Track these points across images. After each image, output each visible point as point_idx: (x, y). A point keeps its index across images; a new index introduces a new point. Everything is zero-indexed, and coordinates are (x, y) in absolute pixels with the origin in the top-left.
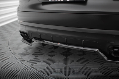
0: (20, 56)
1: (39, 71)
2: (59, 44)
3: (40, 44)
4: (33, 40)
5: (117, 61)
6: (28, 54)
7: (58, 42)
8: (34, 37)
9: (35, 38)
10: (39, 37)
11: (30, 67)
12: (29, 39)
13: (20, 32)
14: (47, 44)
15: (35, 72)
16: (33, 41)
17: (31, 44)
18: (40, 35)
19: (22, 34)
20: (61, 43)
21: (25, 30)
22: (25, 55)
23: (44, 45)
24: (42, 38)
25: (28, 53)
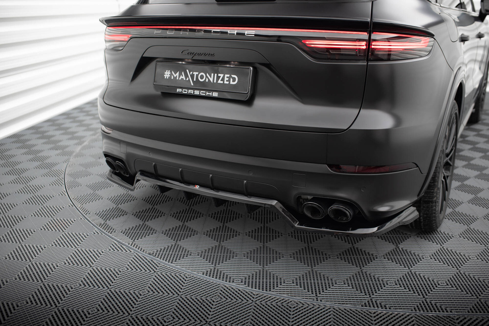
0: (102, 217)
1: (150, 254)
2: (197, 187)
3: (154, 187)
4: (138, 176)
5: (323, 229)
6: (123, 213)
7: (194, 184)
8: (140, 171)
9: (144, 173)
10: (153, 171)
11: (127, 244)
12: (128, 173)
13: (106, 155)
14: (171, 189)
15: (140, 255)
16: (138, 180)
17: (132, 188)
18: (155, 166)
19: (110, 160)
20: (201, 186)
21: (118, 151)
22: (113, 217)
23: (163, 189)
24: (160, 172)
25: (122, 211)
